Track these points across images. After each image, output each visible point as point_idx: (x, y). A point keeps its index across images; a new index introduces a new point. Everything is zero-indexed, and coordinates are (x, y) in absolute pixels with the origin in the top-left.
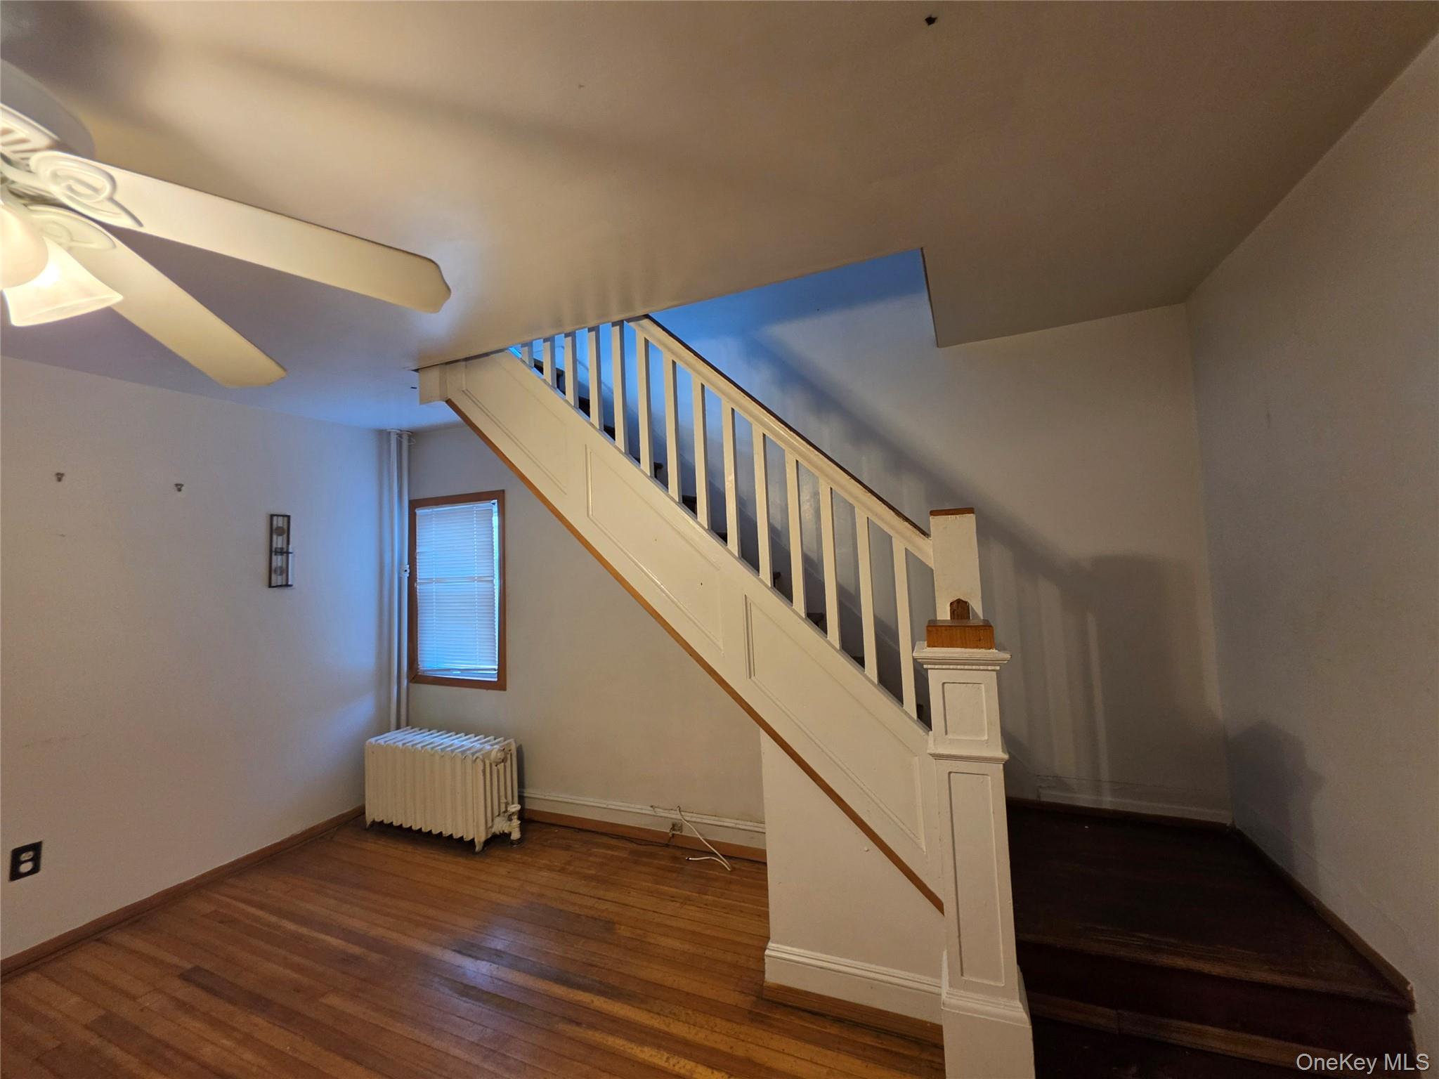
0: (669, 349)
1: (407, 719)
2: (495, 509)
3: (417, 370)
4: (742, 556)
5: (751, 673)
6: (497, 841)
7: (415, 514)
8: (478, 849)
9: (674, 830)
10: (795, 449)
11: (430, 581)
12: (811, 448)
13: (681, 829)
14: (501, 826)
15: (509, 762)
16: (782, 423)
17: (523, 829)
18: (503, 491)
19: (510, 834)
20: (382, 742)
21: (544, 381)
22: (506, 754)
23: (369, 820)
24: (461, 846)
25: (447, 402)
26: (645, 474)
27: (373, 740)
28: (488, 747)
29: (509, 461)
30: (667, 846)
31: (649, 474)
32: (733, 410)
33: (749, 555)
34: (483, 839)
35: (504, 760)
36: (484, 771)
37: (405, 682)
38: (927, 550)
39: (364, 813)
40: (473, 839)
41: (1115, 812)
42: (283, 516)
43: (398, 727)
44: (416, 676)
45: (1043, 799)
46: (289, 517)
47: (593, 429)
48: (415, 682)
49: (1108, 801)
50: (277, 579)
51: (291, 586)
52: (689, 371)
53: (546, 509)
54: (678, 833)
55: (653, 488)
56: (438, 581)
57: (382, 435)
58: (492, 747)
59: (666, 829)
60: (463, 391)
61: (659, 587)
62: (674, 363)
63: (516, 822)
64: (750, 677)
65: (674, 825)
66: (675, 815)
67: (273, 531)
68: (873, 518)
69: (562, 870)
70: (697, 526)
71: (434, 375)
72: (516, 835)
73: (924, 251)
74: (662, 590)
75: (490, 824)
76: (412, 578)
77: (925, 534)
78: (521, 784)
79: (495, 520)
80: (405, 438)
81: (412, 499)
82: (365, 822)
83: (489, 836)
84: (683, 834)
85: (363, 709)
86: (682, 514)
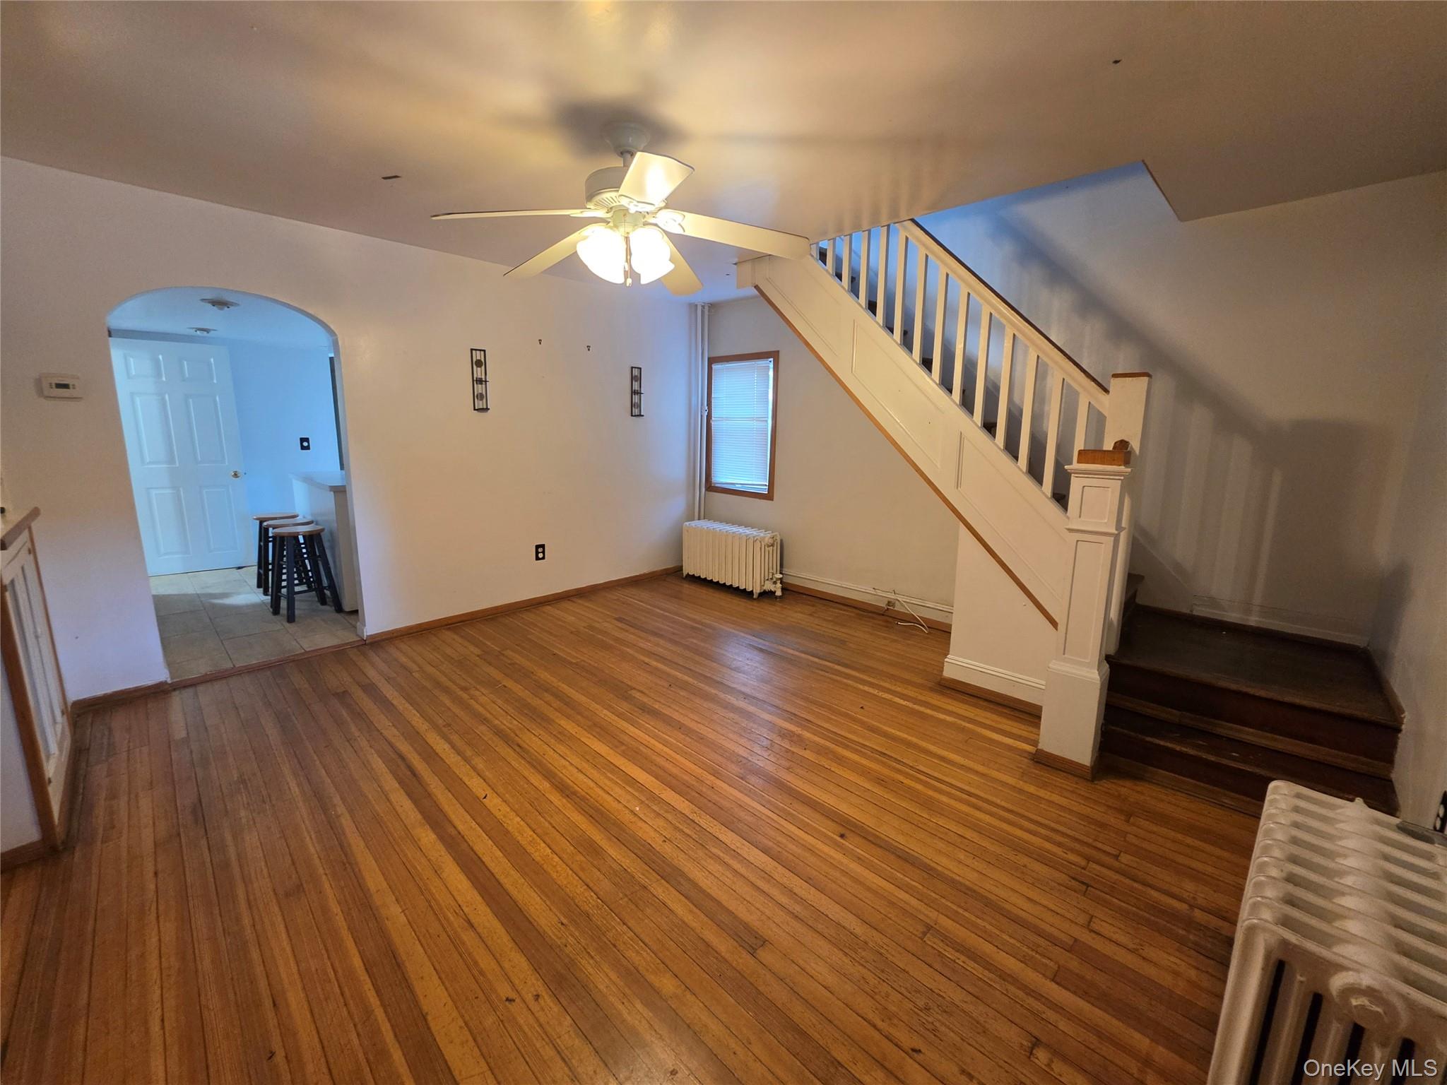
0: (924, 245)
1: (705, 515)
2: (771, 365)
3: (735, 264)
4: (963, 404)
5: (958, 485)
6: (767, 595)
7: (712, 368)
8: (755, 597)
9: (889, 606)
10: (1013, 324)
11: (721, 419)
12: (1027, 324)
13: (893, 605)
14: (769, 586)
15: (775, 548)
16: (1006, 304)
17: (783, 589)
18: (778, 351)
19: (775, 592)
20: (693, 525)
21: (827, 271)
22: (774, 541)
23: (685, 573)
24: (746, 594)
25: (755, 287)
26: (897, 343)
27: (687, 523)
28: (762, 535)
29: (799, 332)
30: (883, 615)
31: (899, 342)
32: (969, 294)
33: (967, 403)
34: (758, 591)
35: (772, 545)
36: (761, 548)
37: (703, 489)
38: (1105, 403)
39: (682, 570)
40: (752, 591)
41: (1258, 629)
42: (638, 368)
43: (699, 519)
44: (710, 487)
45: (1195, 613)
46: (640, 369)
47: (860, 308)
48: (711, 491)
49: (1254, 620)
50: (636, 411)
51: (643, 416)
52: (938, 262)
53: (823, 367)
54: (891, 608)
55: (901, 353)
56: (727, 419)
57: (693, 307)
58: (767, 536)
59: (883, 605)
60: (767, 279)
61: (898, 424)
62: (927, 256)
63: (779, 585)
64: (957, 488)
65: (889, 602)
66: (892, 596)
67: (633, 378)
68: (1068, 380)
69: (810, 615)
70: (931, 382)
71: (748, 266)
72: (779, 593)
73: (1146, 162)
74: (901, 426)
75: (763, 584)
76: (709, 417)
77: (1106, 391)
78: (782, 565)
79: (771, 373)
80: (707, 308)
81: (711, 356)
82: (683, 574)
83: (762, 591)
84: (895, 609)
85: (676, 506)
86: (920, 372)
